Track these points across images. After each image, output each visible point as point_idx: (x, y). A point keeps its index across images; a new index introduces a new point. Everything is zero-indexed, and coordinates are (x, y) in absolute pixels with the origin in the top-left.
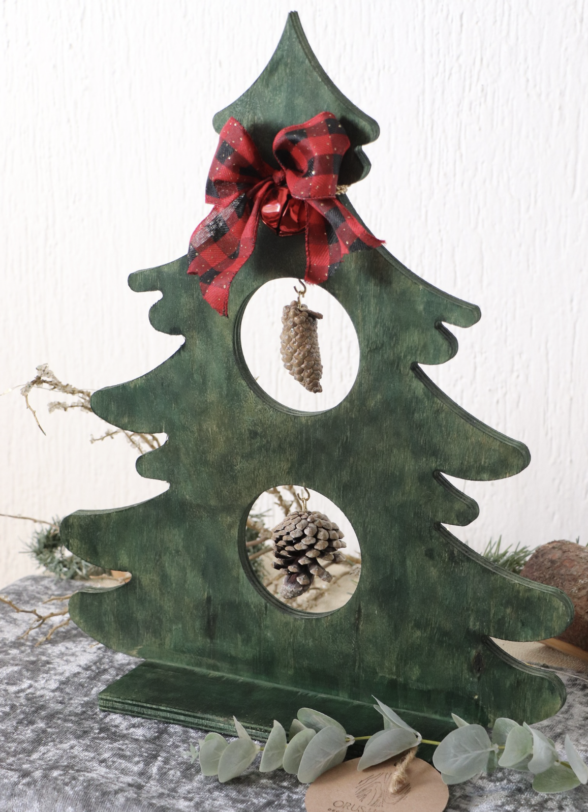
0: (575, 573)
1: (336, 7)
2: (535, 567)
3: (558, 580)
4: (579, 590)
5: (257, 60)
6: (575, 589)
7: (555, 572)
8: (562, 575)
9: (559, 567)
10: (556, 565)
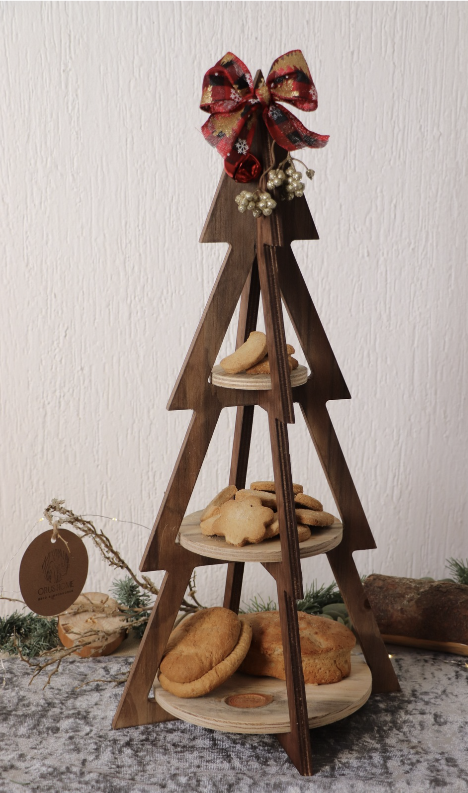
0: (400, 592)
1: (140, 255)
2: (369, 593)
3: (390, 598)
4: (409, 601)
5: (83, 292)
6: (405, 602)
7: (386, 593)
8: (392, 595)
9: (387, 590)
10: (384, 589)
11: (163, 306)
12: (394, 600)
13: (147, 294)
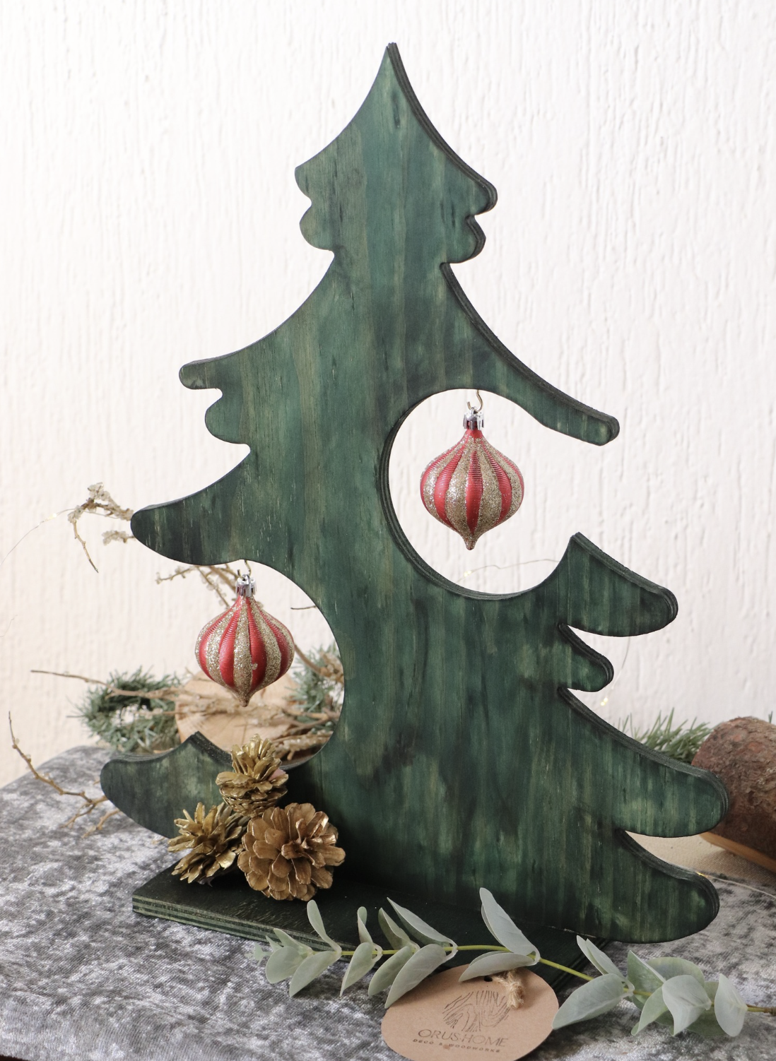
0: (763, 760)
1: (479, 36)
2: (713, 751)
3: (741, 767)
4: (767, 781)
6: (761, 781)
7: (738, 757)
8: (746, 762)
9: (743, 751)
10: (739, 749)
11: (515, 138)
12: (745, 772)
13: (489, 115)
